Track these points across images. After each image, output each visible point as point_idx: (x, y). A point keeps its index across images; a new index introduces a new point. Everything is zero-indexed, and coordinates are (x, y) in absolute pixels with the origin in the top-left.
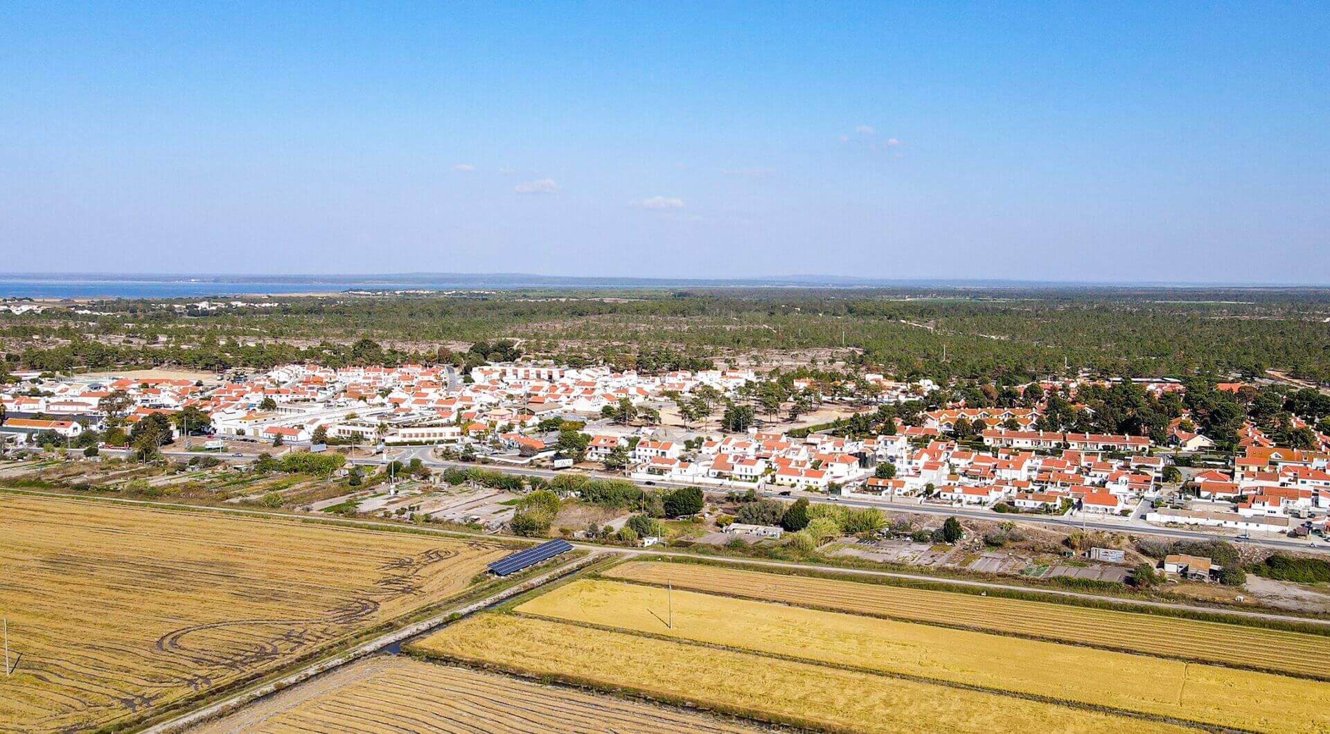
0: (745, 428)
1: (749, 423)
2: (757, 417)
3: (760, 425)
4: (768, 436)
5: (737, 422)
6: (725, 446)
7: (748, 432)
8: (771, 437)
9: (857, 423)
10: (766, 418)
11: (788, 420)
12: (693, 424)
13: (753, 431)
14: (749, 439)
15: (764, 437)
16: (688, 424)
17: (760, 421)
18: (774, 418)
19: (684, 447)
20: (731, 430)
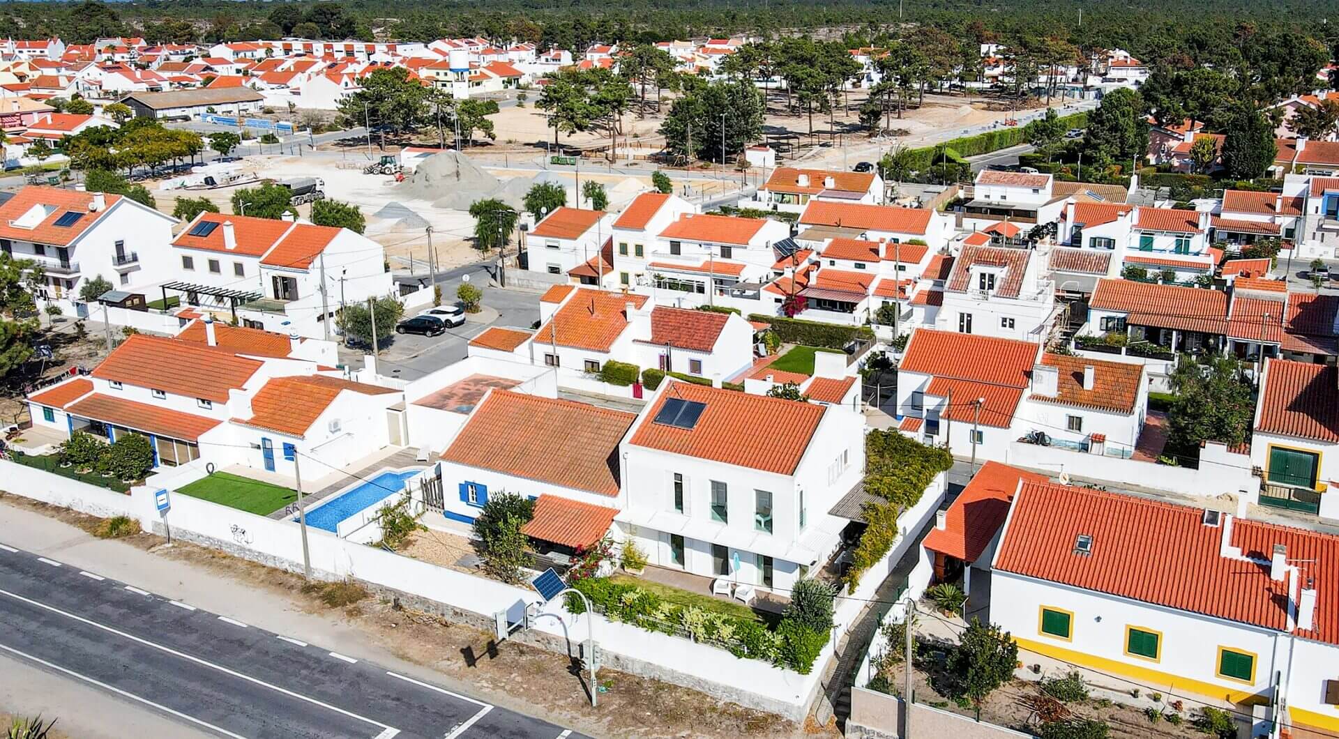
0: (738, 149)
1: (749, 135)
2: (771, 121)
3: (781, 142)
4: (818, 178)
5: (711, 130)
6: (630, 238)
7: (744, 166)
8: (830, 183)
9: (1114, 128)
10: (797, 124)
11: (853, 129)
12: (580, 139)
13: (760, 159)
14: (751, 187)
15: (803, 181)
16: (564, 138)
17: (782, 132)
18: (820, 123)
19: (469, 225)
20: (691, 158)
